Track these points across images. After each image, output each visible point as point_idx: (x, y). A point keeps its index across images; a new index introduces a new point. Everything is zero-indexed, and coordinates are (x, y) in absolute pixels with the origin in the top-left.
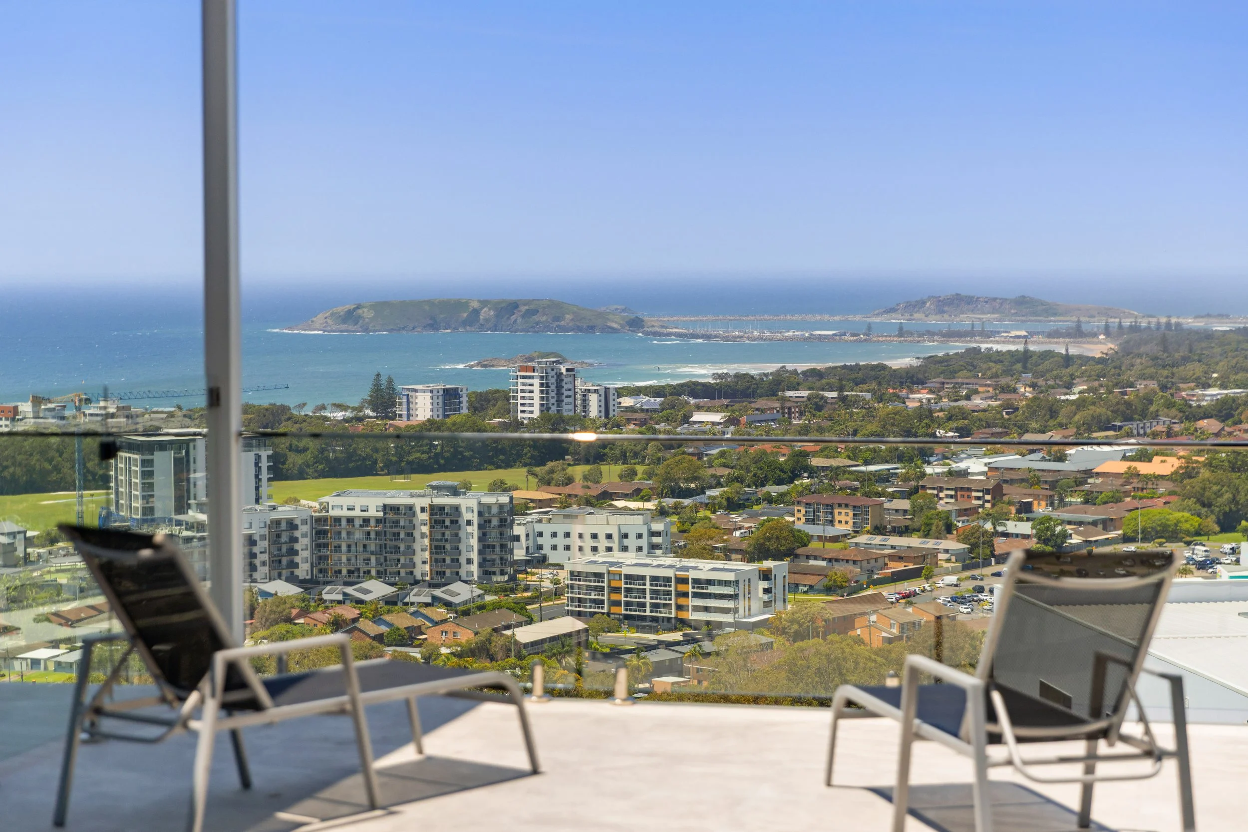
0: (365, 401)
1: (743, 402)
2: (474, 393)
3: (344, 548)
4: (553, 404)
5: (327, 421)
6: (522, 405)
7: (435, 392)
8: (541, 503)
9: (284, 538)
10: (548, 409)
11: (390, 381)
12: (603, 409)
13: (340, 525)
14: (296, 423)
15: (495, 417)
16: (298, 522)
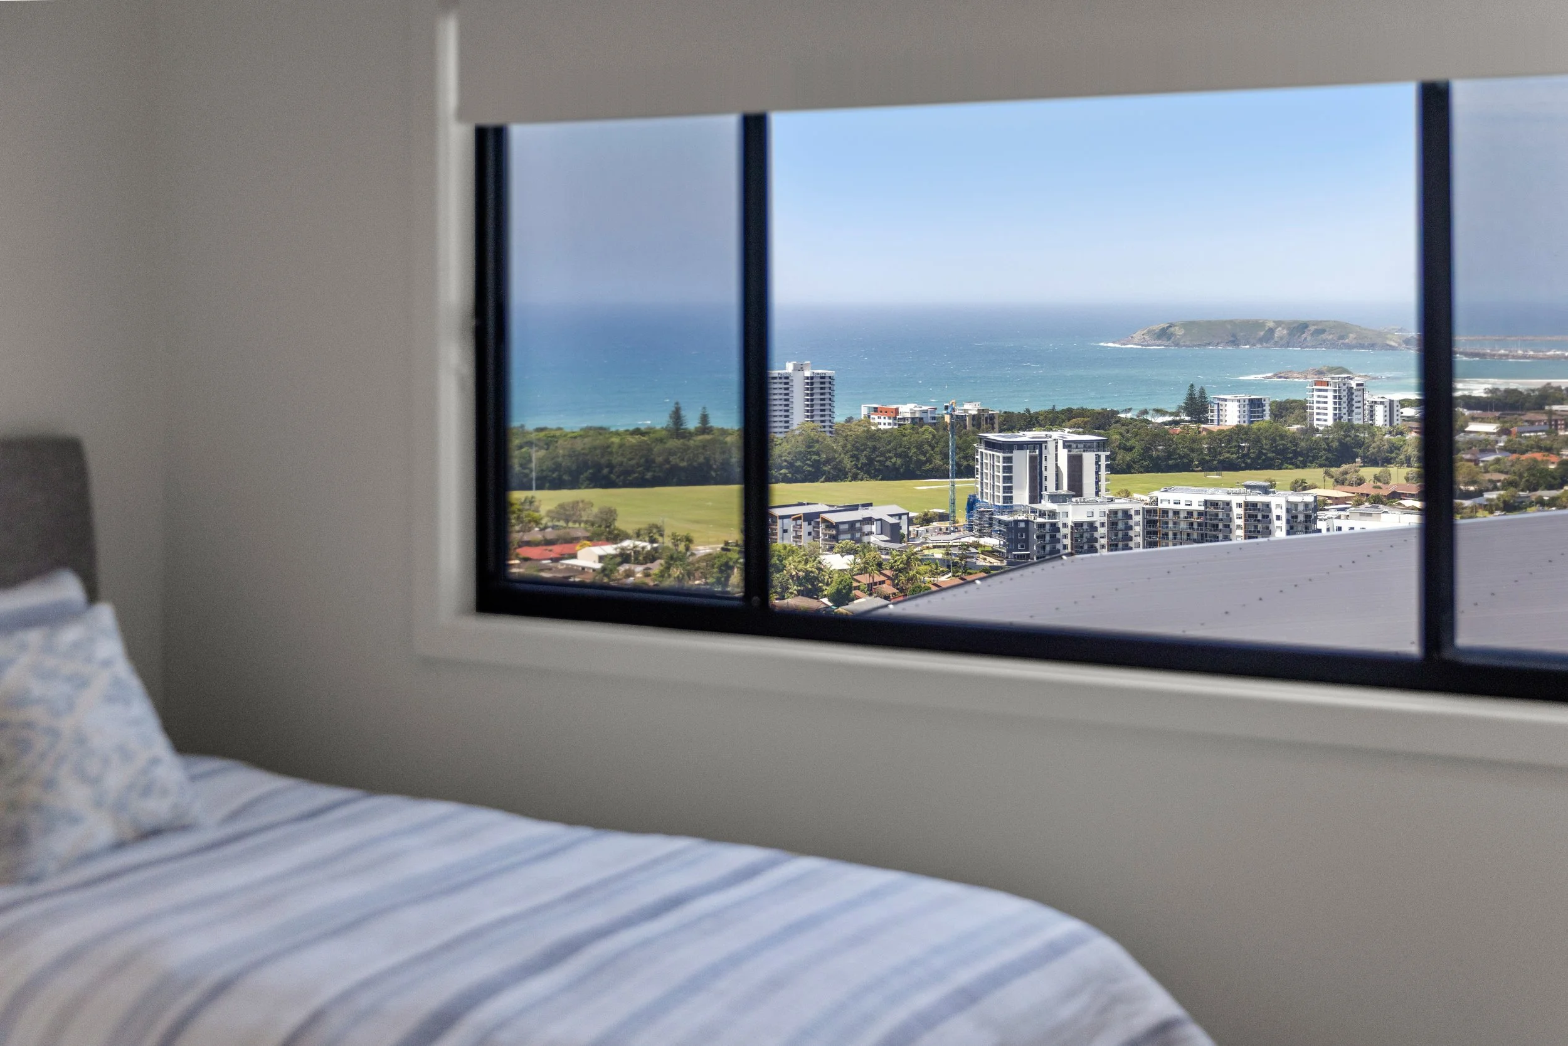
0: (1180, 407)
1: (1514, 414)
2: (1274, 402)
3: (1171, 536)
4: (1345, 414)
5: (1149, 424)
6: (1318, 414)
7: (1242, 402)
8: (1337, 501)
9: (1121, 525)
10: (1340, 418)
11: (1202, 391)
12: (1388, 418)
13: (1168, 517)
14: (1123, 425)
15: (1294, 424)
16: (1132, 513)
